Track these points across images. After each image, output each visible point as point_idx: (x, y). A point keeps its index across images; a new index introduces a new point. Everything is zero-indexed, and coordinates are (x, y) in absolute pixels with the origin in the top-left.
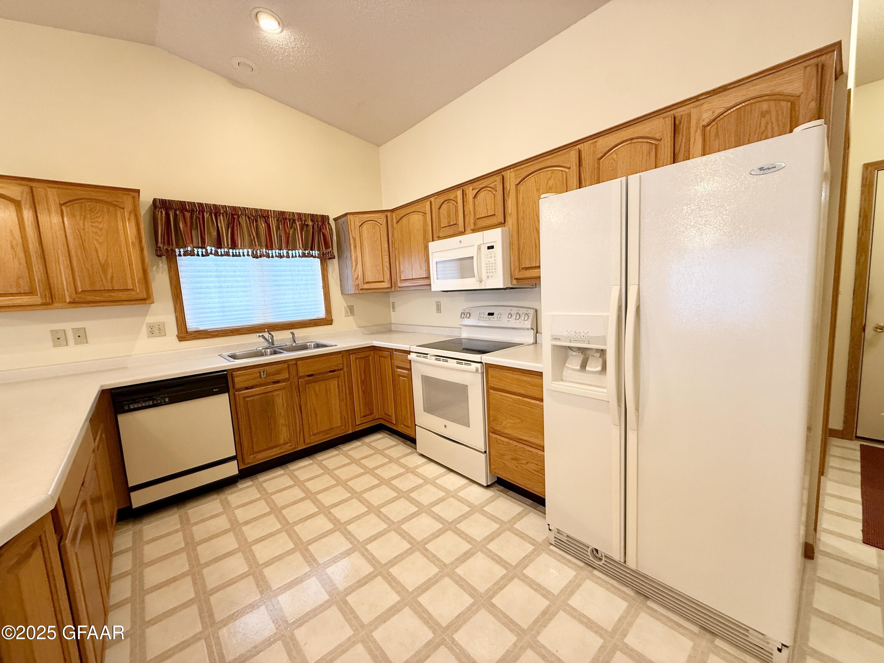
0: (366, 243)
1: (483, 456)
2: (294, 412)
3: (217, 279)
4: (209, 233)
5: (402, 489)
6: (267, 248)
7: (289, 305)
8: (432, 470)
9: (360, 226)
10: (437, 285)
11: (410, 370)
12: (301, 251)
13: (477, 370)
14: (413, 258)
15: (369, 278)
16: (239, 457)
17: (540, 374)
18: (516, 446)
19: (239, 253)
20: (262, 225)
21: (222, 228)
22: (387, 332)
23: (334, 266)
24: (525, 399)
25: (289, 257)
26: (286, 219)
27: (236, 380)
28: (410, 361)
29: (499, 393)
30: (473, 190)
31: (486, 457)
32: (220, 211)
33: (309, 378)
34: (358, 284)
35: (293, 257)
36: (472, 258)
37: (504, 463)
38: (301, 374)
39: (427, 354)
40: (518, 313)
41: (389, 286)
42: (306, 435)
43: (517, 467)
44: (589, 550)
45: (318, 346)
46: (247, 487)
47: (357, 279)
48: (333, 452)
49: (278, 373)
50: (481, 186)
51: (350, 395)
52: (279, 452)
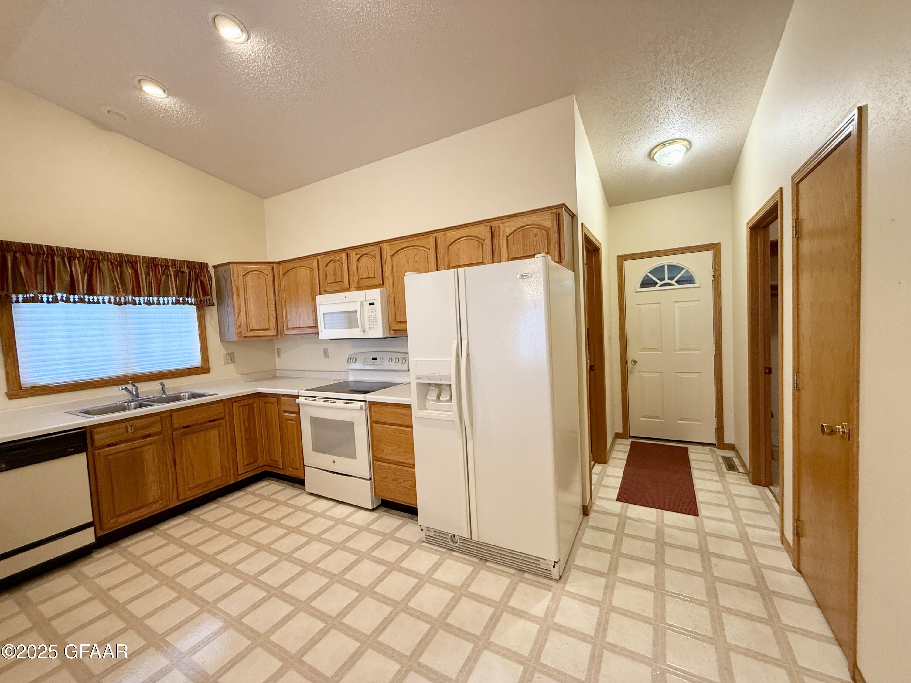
0: (250, 292)
1: (369, 482)
2: (167, 466)
3: (65, 328)
4: (61, 279)
5: (292, 526)
6: (133, 295)
7: (158, 354)
8: (322, 505)
9: (244, 276)
10: (325, 333)
11: (298, 413)
12: (174, 298)
13: (361, 408)
14: (300, 309)
15: (254, 325)
16: (97, 523)
17: (409, 407)
18: (396, 468)
19: (98, 299)
20: (128, 270)
21: (77, 273)
22: (272, 378)
23: (212, 314)
24: (402, 428)
25: (160, 304)
26: (158, 265)
27: (97, 437)
28: (299, 405)
29: (380, 425)
30: (356, 254)
31: (371, 483)
32: (75, 255)
33: (186, 429)
34: (241, 332)
35: (164, 304)
36: (356, 311)
37: (387, 486)
38: (176, 426)
39: (315, 397)
40: (397, 358)
41: (275, 333)
42: (181, 490)
43: (397, 486)
44: (449, 537)
45: (194, 396)
46: (106, 556)
47: (240, 326)
48: (212, 506)
49: (148, 426)
50: (363, 253)
51: (232, 444)
52: (148, 511)
